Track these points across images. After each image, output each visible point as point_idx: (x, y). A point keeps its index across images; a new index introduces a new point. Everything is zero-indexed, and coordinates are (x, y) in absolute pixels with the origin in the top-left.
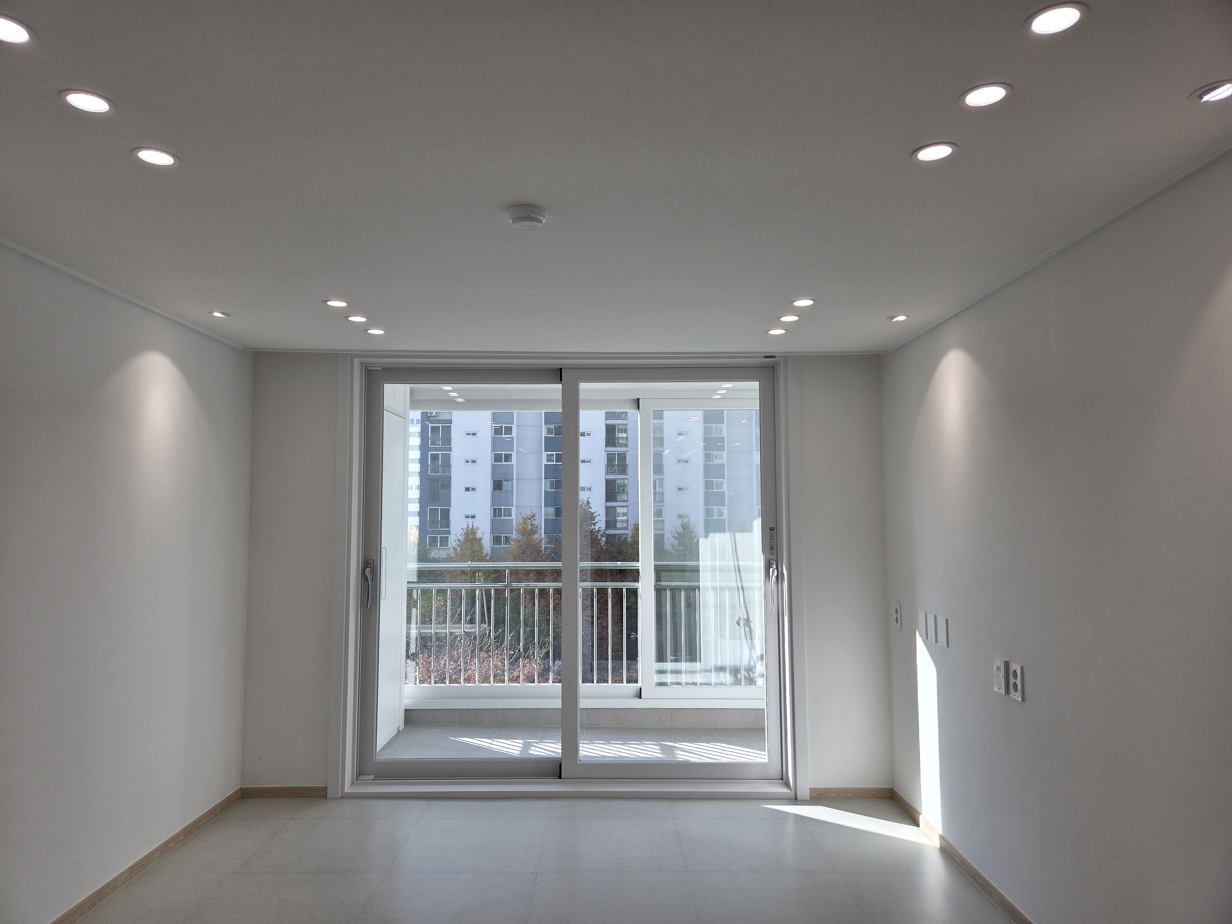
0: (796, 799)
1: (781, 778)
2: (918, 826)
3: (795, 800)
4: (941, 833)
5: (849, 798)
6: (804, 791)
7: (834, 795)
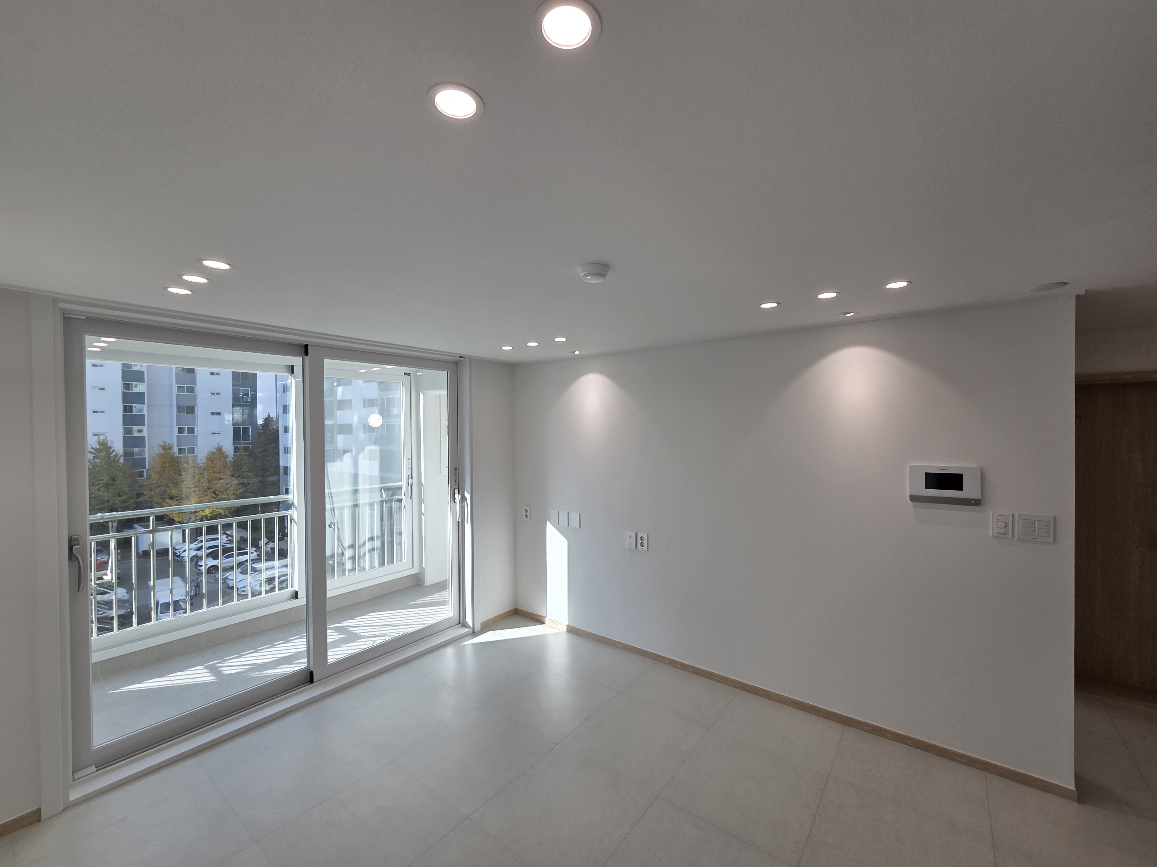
0: (474, 632)
1: (458, 623)
2: (545, 624)
3: (474, 634)
4: (567, 624)
5: (498, 621)
6: (478, 627)
7: (491, 622)
